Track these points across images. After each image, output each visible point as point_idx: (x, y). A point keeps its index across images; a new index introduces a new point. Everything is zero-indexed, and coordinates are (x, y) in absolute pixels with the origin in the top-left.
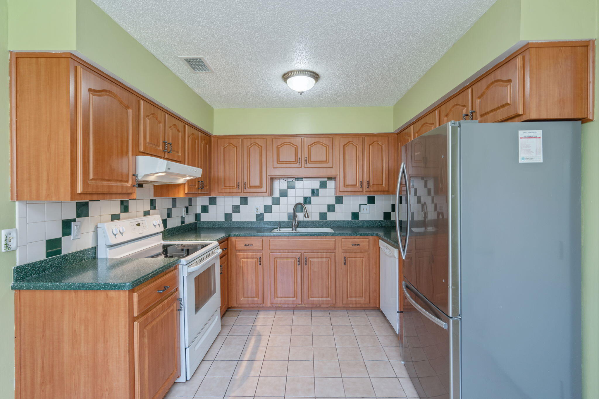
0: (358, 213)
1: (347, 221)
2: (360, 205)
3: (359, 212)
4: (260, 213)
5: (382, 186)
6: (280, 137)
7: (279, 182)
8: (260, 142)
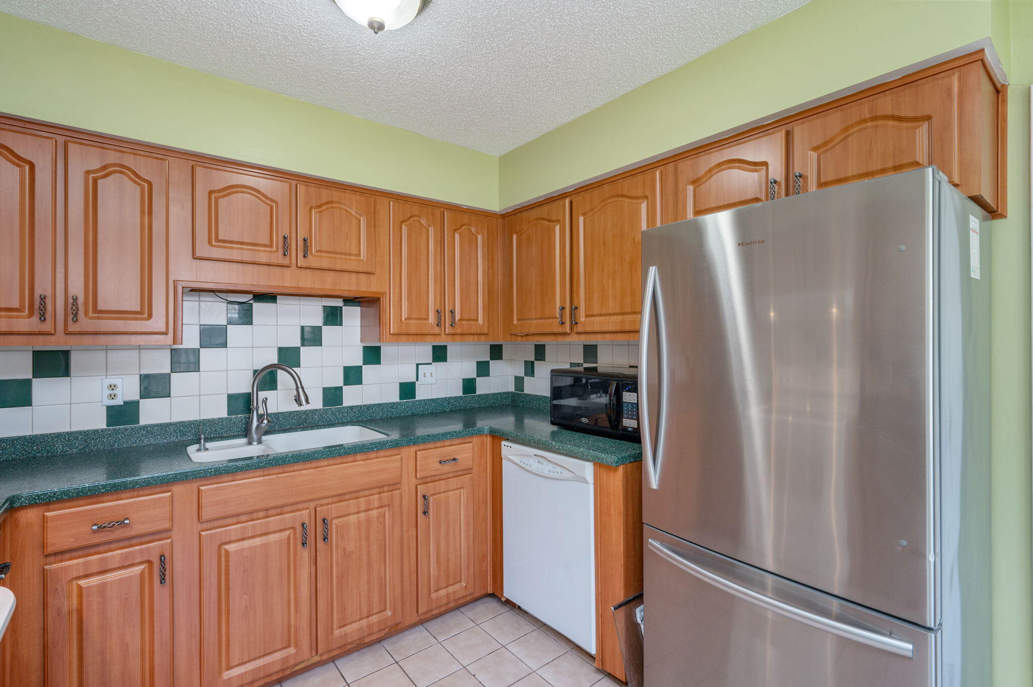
0: (414, 383)
1: (391, 403)
2: (418, 365)
3: (414, 380)
4: (125, 403)
5: (477, 322)
6: (219, 167)
7: (197, 303)
8: (144, 167)
